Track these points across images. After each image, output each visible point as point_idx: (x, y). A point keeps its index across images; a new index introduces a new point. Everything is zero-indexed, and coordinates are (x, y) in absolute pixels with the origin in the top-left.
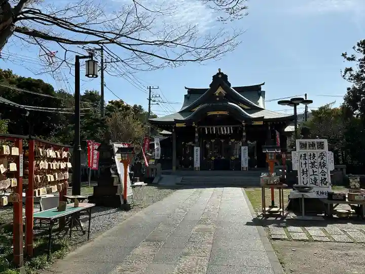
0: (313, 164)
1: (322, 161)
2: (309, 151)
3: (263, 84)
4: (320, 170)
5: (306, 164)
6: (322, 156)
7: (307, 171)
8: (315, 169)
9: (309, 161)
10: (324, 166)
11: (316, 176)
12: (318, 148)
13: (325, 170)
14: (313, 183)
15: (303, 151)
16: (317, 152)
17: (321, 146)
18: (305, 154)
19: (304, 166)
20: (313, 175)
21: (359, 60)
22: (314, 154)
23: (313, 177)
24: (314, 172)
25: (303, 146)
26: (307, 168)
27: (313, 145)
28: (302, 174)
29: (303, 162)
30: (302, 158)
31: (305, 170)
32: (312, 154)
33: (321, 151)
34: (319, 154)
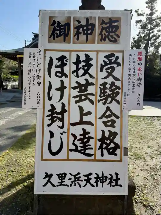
0: (82, 88)
1: (110, 80)
2: (74, 49)
4: (101, 108)
5: (62, 88)
6: (111, 63)
7: (64, 111)
8: (86, 105)
9: (71, 81)
10: (113, 96)
11: (88, 128)
12: (102, 39)
13: (115, 108)
14: (76, 150)
15: (58, 49)
18: (62, 59)
20: (81, 122)
21: (147, 15)
22: (88, 59)
23: (78, 130)
24: (82, 114)
26: (65, 100)
28: (47, 121)
29: (56, 82)
30: (54, 70)
31: (59, 109)
32: (83, 58)
33: (109, 47)
34: (102, 59)
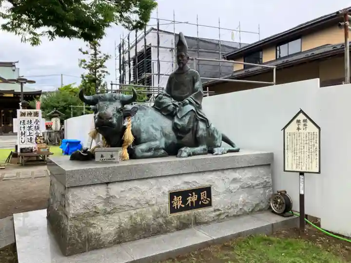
0: (30, 127)
1: (37, 125)
2: (27, 118)
3: (17, 62)
4: (35, 132)
5: (24, 127)
6: (37, 121)
7: (25, 133)
8: (31, 131)
9: (27, 126)
10: (38, 129)
11: (32, 137)
12: (34, 116)
13: (38, 131)
14: (29, 142)
15: (23, 118)
16: (34, 119)
17: (36, 114)
18: (24, 121)
19: (22, 129)
20: (30, 135)
21: (91, 55)
22: (31, 121)
23: (29, 137)
24: (30, 133)
25: (23, 114)
26: (25, 130)
27: (30, 114)
28: (21, 135)
29: (22, 126)
30: (22, 123)
31: (23, 132)
32: (29, 120)
33: (36, 118)
34: (35, 120)
